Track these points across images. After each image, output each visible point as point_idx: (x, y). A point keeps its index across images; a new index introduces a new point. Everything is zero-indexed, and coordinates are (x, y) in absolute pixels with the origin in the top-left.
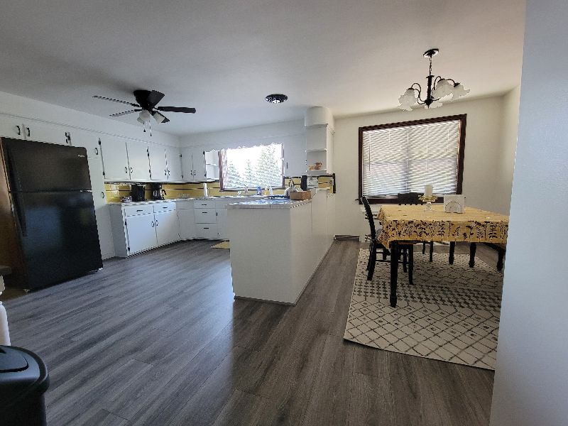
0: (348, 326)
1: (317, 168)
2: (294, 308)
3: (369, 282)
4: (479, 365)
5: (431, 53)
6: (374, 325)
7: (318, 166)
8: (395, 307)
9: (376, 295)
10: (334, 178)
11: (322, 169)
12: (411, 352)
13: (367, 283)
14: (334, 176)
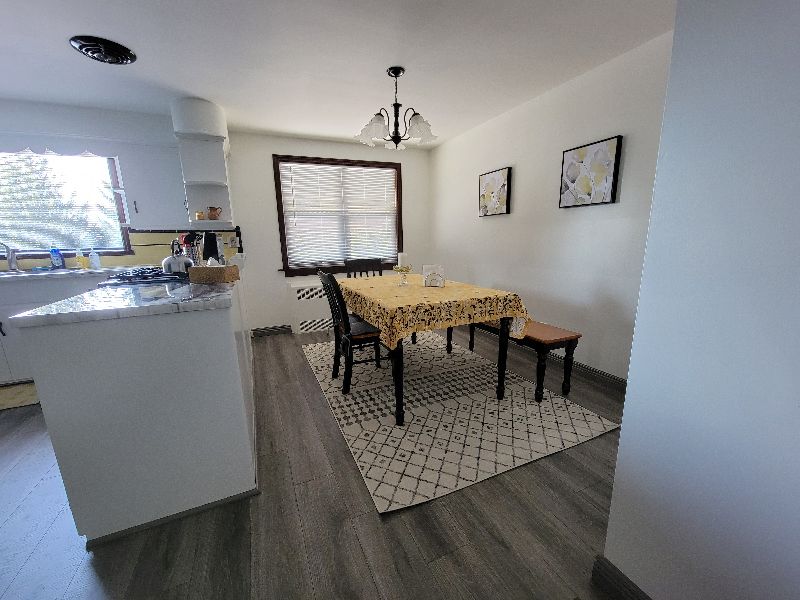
0: (371, 485)
1: (213, 217)
2: (262, 498)
3: (349, 397)
4: (519, 463)
5: (396, 71)
6: (398, 466)
7: (213, 213)
8: (402, 425)
9: (369, 415)
10: (239, 234)
11: (223, 218)
12: (462, 484)
13: (346, 400)
14: (238, 231)
